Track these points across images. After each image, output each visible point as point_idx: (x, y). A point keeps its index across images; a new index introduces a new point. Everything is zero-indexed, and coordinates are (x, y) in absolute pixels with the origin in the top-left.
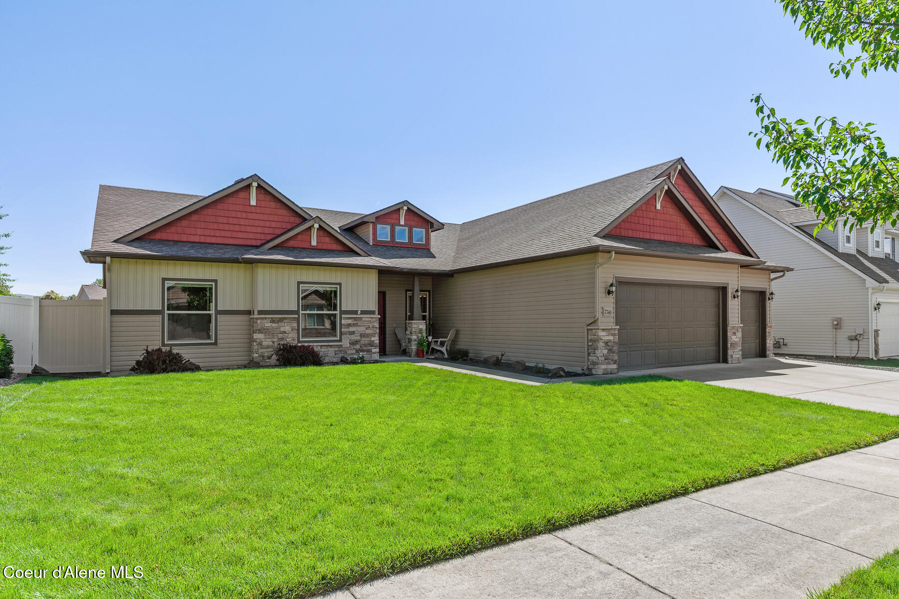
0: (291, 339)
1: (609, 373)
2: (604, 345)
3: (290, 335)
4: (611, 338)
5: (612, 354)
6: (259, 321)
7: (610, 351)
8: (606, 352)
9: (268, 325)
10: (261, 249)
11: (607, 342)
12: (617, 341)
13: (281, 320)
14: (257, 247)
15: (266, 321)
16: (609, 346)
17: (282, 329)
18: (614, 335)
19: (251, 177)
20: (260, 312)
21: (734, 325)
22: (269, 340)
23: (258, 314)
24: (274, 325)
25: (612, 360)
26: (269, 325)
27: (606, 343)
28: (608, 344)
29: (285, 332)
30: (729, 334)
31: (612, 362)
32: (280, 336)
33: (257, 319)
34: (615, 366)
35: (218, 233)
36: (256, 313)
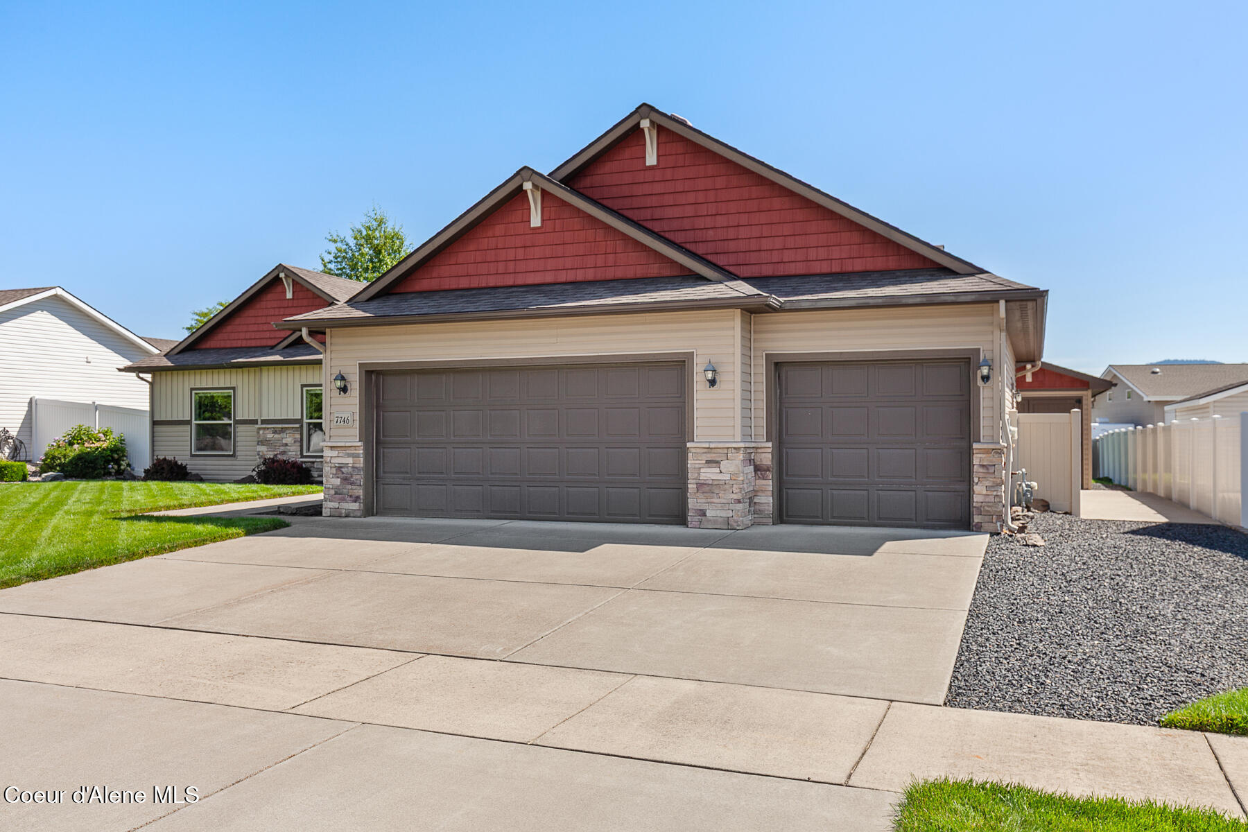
0: (293, 454)
1: (344, 515)
2: (334, 471)
3: (292, 448)
4: (350, 461)
5: (350, 487)
6: (261, 432)
7: (346, 480)
8: (338, 481)
9: (270, 436)
10: (276, 349)
11: (341, 467)
12: (362, 465)
13: (283, 430)
14: (272, 347)
15: (267, 432)
16: (343, 473)
17: (284, 442)
18: (355, 456)
19: (276, 267)
20: (264, 422)
21: (706, 445)
22: (271, 453)
23: (262, 424)
24: (276, 436)
25: (351, 496)
26: (272, 435)
27: (339, 468)
28: (343, 470)
29: (286, 445)
30: (691, 463)
31: (348, 499)
32: (282, 449)
33: (260, 429)
34: (355, 506)
35: (258, 335)
36: (259, 422)
